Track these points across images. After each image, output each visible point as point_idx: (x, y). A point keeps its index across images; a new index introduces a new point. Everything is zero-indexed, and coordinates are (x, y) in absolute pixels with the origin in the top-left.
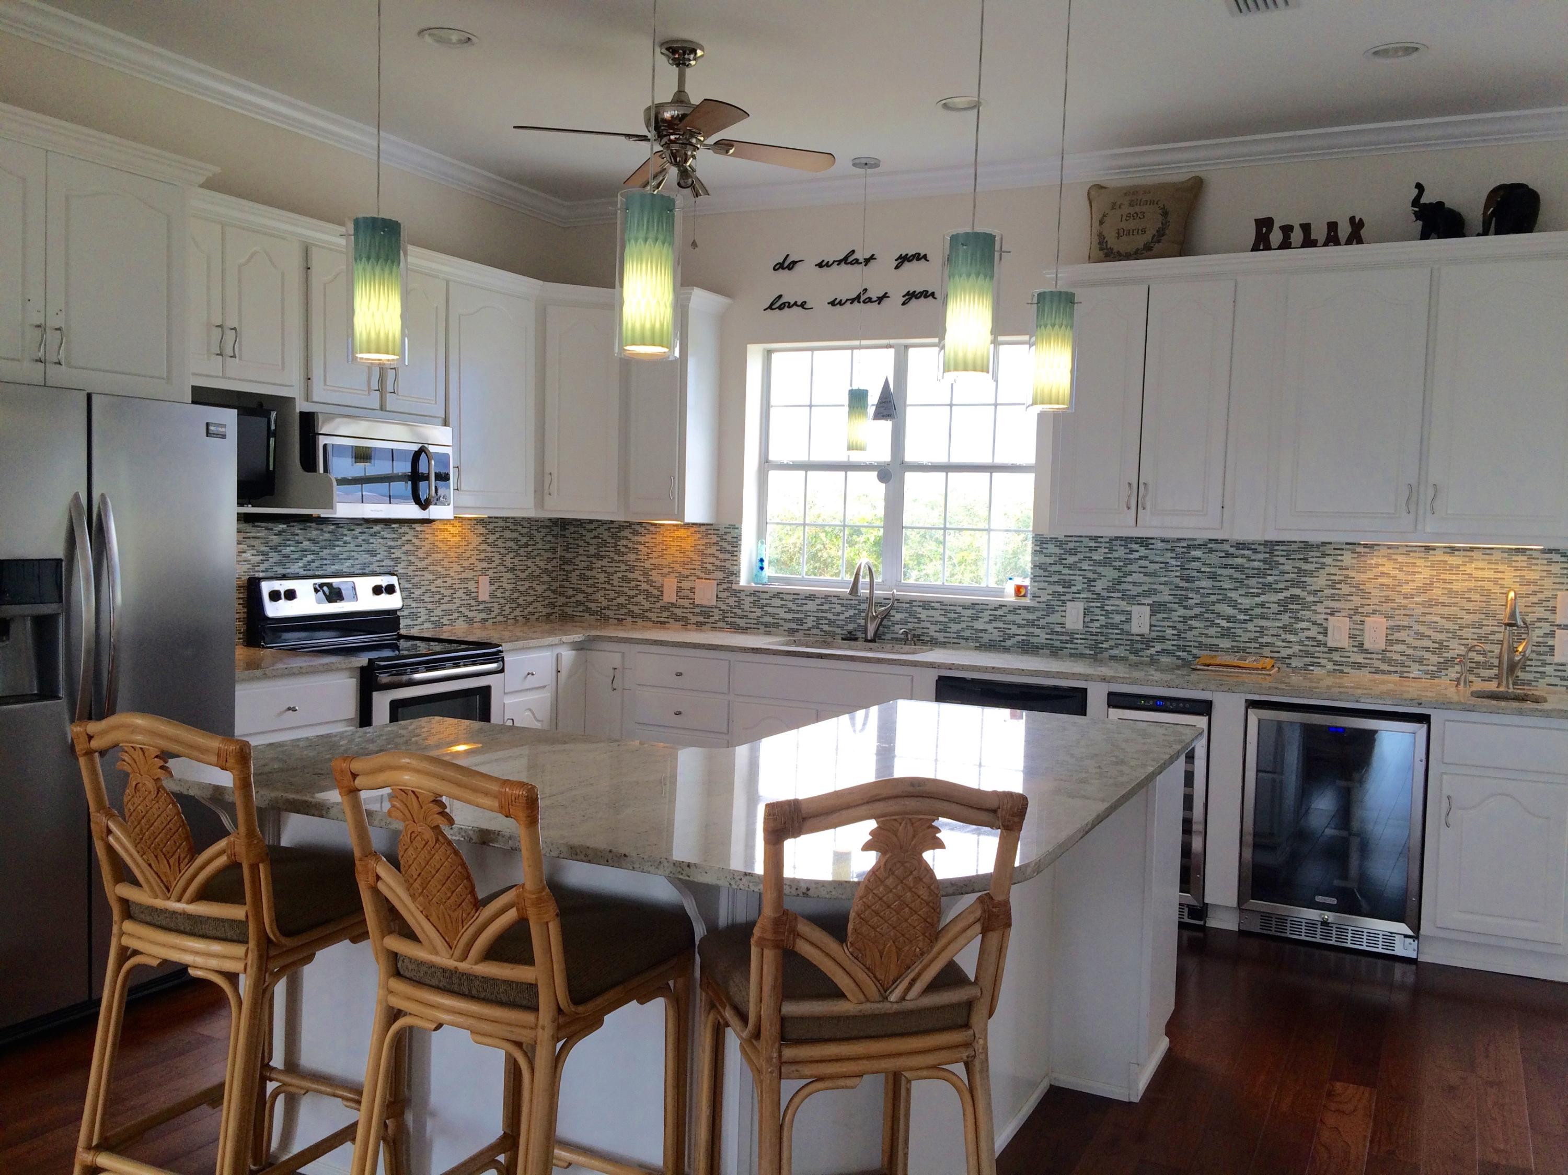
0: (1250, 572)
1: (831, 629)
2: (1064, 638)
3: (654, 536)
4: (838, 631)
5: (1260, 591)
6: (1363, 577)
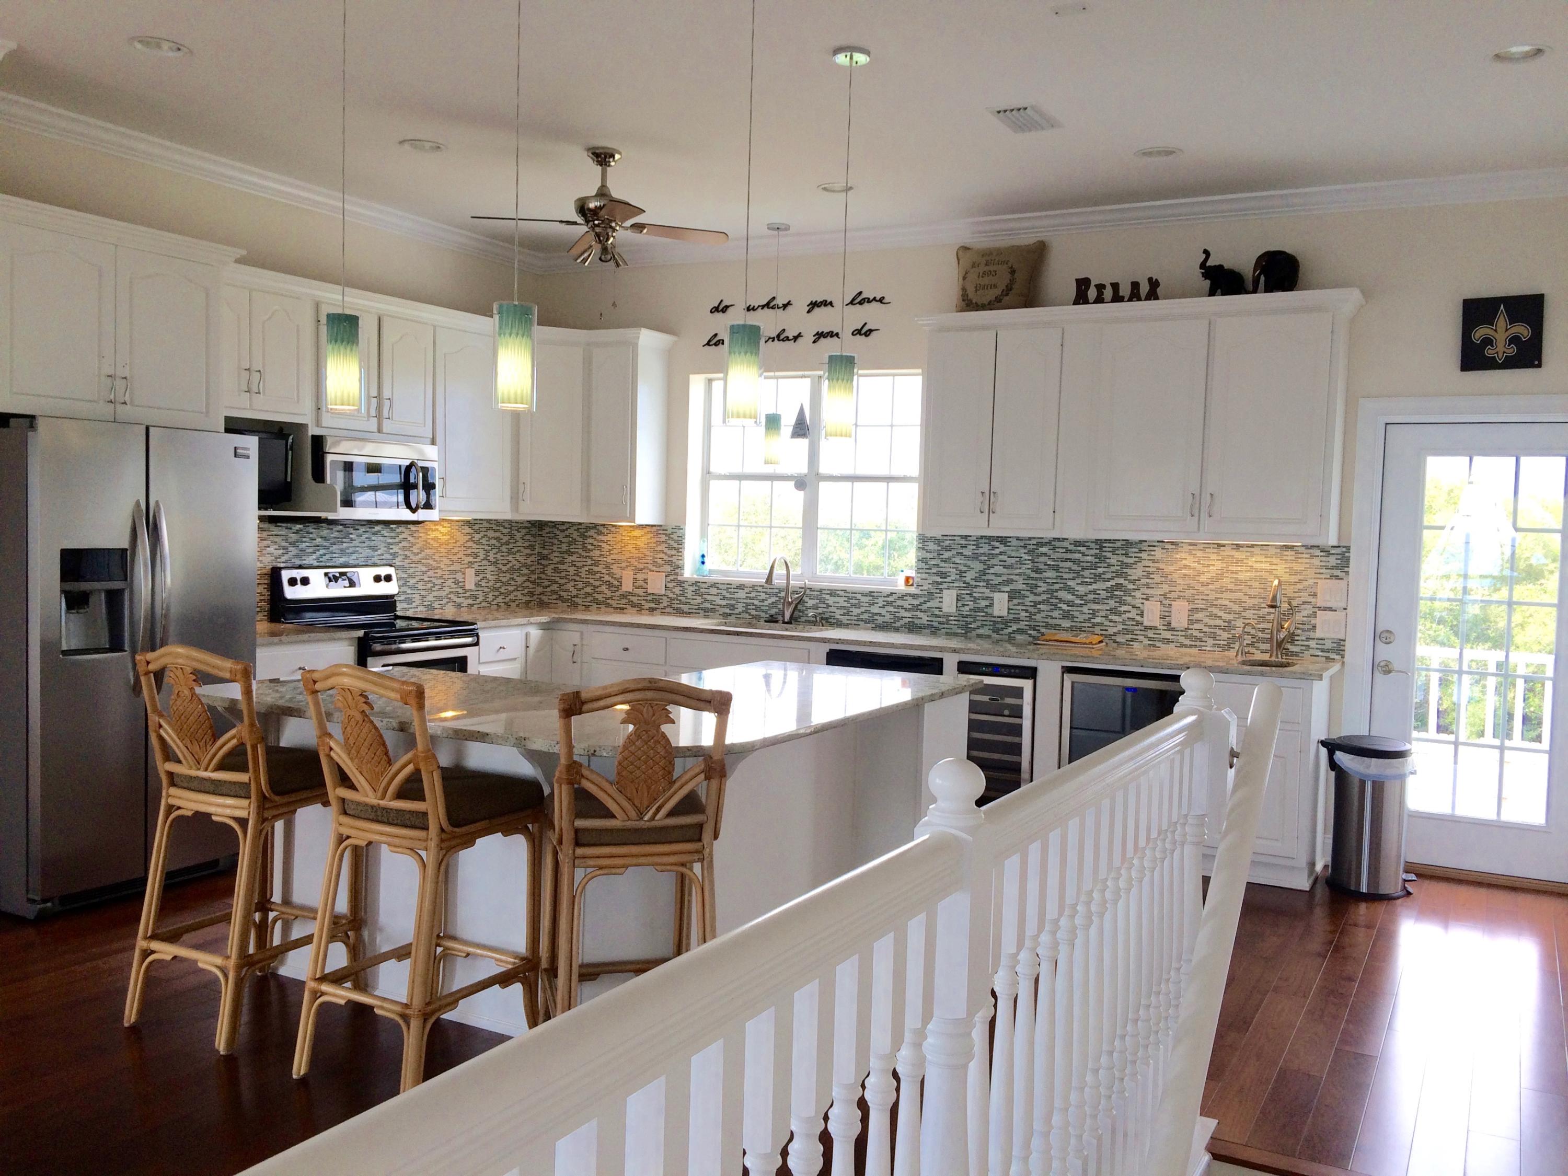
0: (1085, 564)
1: (757, 613)
2: (941, 620)
3: (615, 535)
4: (763, 615)
5: (1092, 580)
6: (1171, 568)
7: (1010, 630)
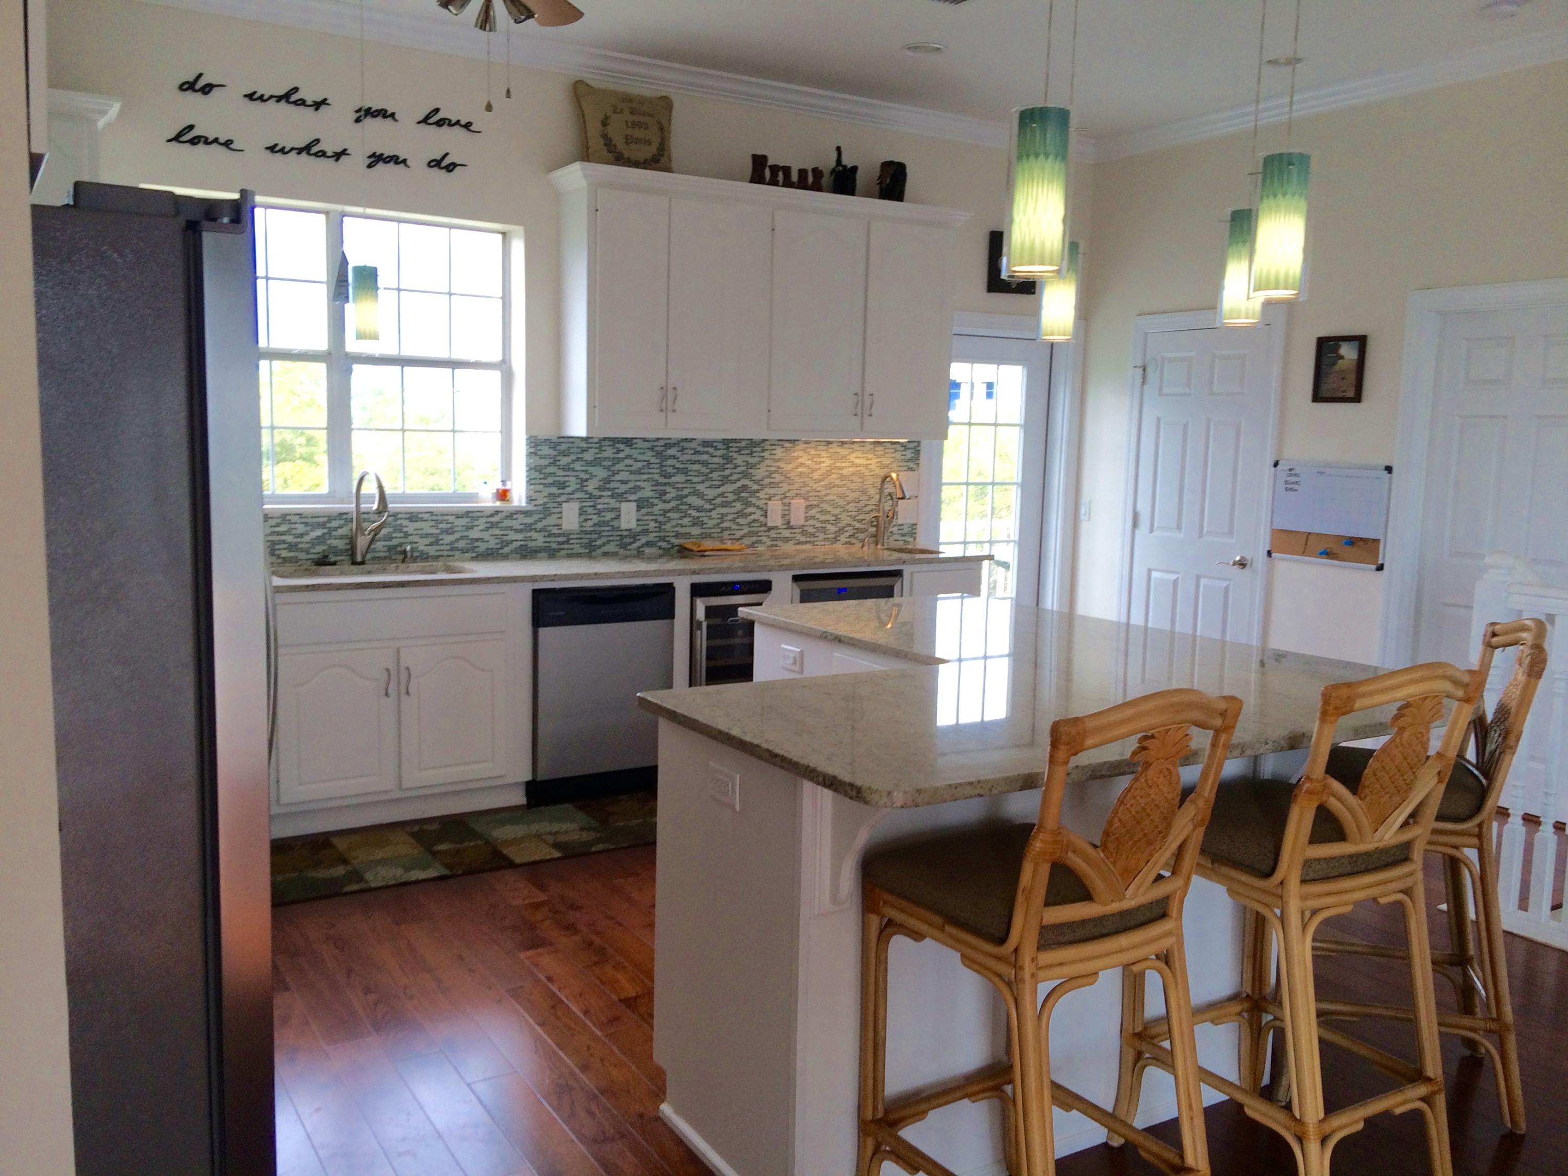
0: (713, 466)
2: (561, 539)
5: (720, 483)
6: (790, 467)
7: (638, 544)
